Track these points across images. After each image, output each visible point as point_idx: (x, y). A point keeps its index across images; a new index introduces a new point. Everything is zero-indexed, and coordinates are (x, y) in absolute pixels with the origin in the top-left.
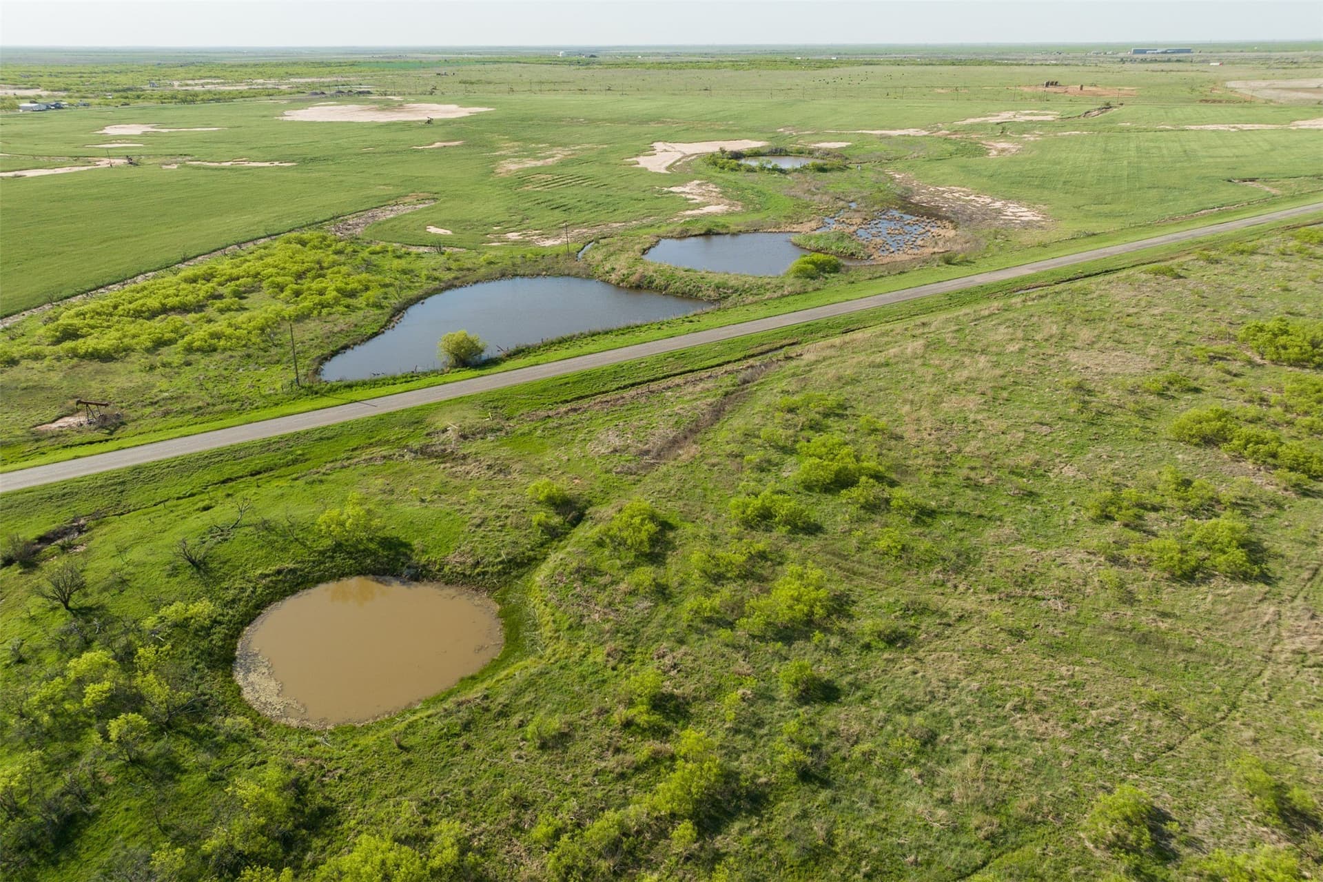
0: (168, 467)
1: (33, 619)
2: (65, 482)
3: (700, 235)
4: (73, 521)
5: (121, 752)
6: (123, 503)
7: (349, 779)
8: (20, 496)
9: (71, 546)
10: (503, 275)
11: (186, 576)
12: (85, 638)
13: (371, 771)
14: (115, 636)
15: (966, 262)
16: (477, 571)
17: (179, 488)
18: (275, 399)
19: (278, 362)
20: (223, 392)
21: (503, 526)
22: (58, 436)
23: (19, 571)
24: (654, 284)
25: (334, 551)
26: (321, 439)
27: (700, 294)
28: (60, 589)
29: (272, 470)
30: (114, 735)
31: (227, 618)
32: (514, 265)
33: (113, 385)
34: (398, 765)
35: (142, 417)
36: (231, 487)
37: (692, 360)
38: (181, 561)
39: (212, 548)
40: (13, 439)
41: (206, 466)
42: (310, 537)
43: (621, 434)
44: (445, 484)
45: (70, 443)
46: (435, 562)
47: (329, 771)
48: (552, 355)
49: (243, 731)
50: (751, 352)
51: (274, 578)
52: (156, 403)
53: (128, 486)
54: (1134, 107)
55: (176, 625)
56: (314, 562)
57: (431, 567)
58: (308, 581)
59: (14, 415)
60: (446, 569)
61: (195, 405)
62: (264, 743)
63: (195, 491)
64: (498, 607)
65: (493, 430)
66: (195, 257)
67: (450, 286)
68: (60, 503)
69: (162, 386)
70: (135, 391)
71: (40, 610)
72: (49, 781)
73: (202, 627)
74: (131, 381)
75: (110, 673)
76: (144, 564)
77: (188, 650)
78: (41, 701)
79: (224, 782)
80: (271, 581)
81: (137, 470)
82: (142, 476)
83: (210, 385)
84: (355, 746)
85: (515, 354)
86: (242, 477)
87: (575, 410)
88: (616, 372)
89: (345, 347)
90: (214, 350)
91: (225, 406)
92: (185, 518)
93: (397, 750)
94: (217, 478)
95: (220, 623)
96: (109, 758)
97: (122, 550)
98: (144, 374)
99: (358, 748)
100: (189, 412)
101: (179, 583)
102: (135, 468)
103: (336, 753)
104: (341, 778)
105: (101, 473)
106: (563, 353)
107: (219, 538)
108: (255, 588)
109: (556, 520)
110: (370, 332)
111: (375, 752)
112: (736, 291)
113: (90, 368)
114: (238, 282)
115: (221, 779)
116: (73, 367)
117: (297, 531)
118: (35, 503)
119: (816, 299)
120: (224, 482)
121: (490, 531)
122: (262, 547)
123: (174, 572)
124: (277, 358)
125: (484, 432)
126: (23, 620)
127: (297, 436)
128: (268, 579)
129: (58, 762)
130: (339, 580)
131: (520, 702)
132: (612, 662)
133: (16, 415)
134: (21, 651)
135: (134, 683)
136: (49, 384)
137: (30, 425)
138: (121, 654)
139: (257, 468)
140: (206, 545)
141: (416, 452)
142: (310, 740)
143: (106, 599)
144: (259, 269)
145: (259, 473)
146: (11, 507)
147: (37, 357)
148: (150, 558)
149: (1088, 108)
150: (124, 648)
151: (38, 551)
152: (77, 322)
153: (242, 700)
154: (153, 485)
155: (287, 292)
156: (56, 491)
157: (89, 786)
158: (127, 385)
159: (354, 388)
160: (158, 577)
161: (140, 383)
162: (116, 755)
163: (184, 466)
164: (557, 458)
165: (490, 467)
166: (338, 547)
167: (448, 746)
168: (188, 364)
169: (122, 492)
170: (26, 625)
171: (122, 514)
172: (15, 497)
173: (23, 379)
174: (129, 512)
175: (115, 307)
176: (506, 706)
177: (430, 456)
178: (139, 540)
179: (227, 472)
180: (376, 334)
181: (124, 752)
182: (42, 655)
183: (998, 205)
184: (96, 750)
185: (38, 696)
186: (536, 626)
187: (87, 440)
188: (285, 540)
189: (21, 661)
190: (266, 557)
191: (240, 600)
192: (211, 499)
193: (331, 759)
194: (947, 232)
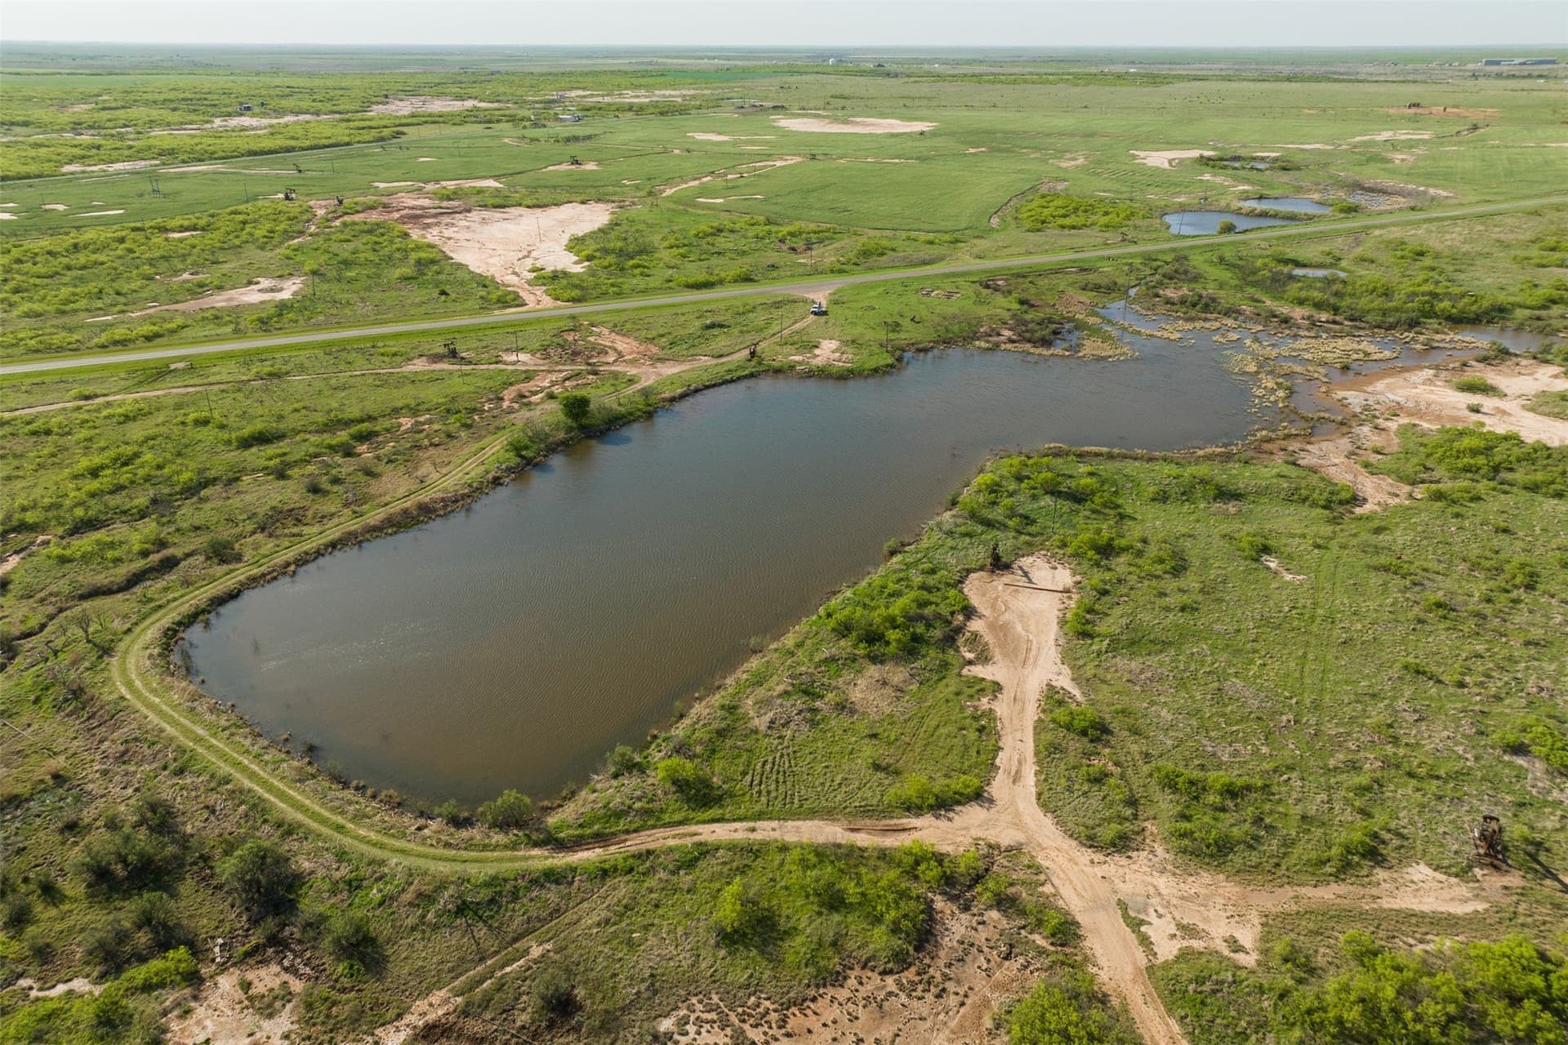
54: (1499, 129)
119: (1353, 220)
149: (1458, 129)
183: (1422, 189)
194: (1401, 199)
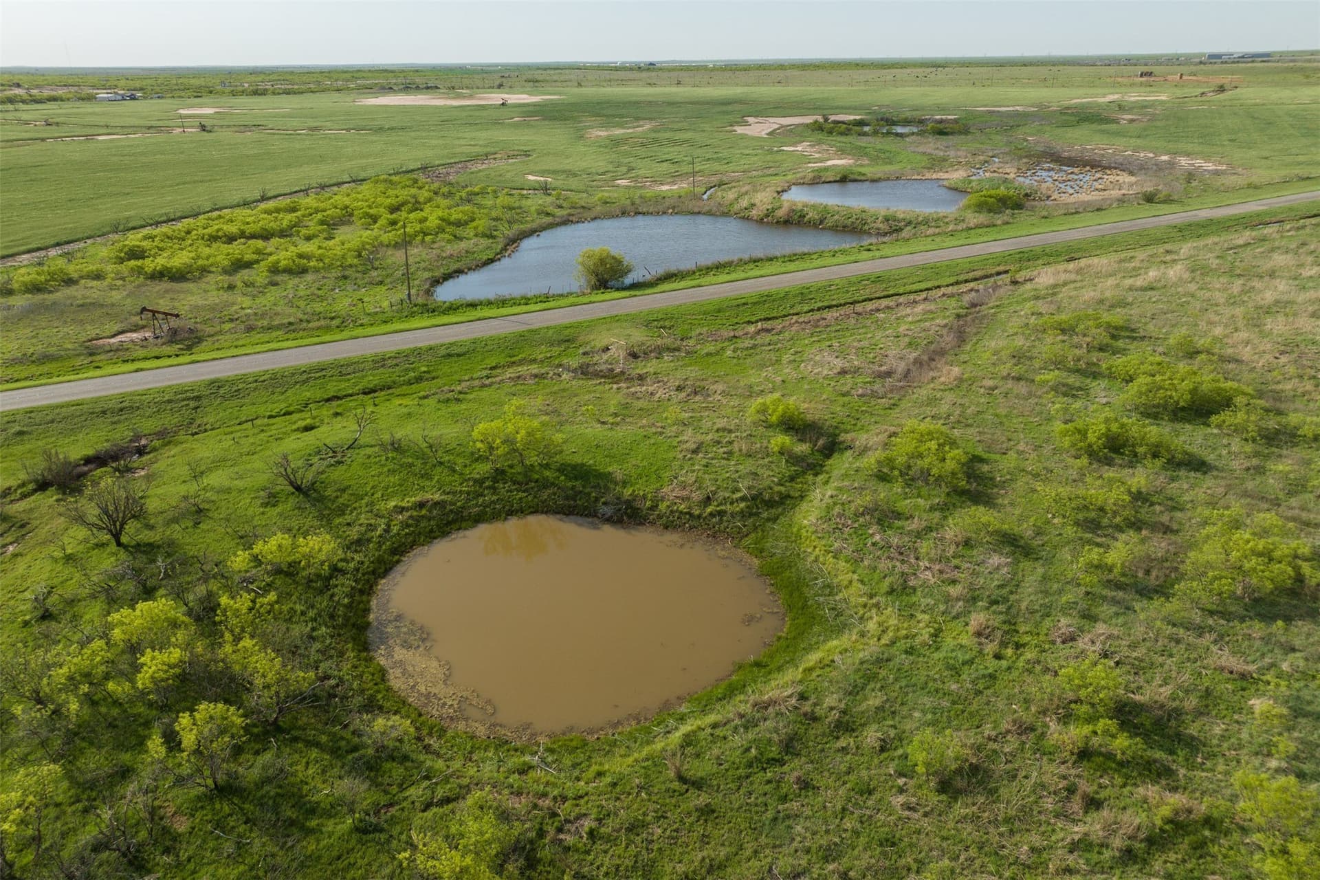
0: (256, 381)
1: (69, 558)
2: (123, 396)
3: (835, 182)
4: (131, 441)
5: (199, 771)
6: (198, 422)
7: (608, 839)
8: (64, 410)
9: (129, 470)
10: (624, 213)
11: (289, 506)
12: (144, 586)
13: (645, 825)
14: (188, 583)
15: (1168, 200)
16: (709, 510)
17: (270, 406)
18: (384, 317)
19: (381, 283)
20: (318, 310)
21: (730, 453)
22: (117, 350)
23: (55, 498)
24: (806, 219)
25: (495, 480)
26: (449, 355)
27: (866, 227)
28: (109, 517)
29: (389, 388)
30: (189, 739)
31: (352, 565)
32: (633, 204)
33: (184, 302)
34: (689, 814)
35: (220, 332)
36: (339, 406)
37: (892, 284)
38: (282, 486)
39: (322, 473)
40: (63, 353)
41: (304, 382)
42: (460, 461)
43: (842, 354)
44: (626, 406)
45: (131, 358)
46: (644, 497)
47: (567, 821)
48: (710, 279)
49: (401, 741)
50: (961, 278)
51: (415, 514)
52: (237, 319)
53: (205, 402)
55: (278, 571)
56: (468, 493)
57: (638, 504)
58: (463, 519)
59: (65, 330)
60: (663, 507)
61: (286, 321)
62: (440, 764)
63: (292, 409)
64: (756, 561)
65: (668, 349)
66: (275, 197)
67: (566, 222)
68: (116, 419)
69: (243, 303)
70: (212, 308)
71: (81, 547)
72: (72, 821)
73: (318, 576)
74: (206, 300)
75: (181, 635)
76: (228, 490)
77: (299, 608)
78: (71, 678)
79: (383, 837)
80: (411, 517)
81: (216, 385)
82: (222, 391)
83: (302, 304)
84: (600, 774)
85: (665, 279)
86: (351, 396)
87: (768, 331)
88: (804, 295)
89: (459, 272)
90: (304, 271)
91: (323, 322)
92: (281, 439)
93: (676, 785)
94: (319, 395)
95: (343, 572)
96: (180, 781)
97: (197, 476)
98: (221, 292)
99: (608, 779)
100: (278, 327)
101: (280, 514)
102: (213, 382)
103: (571, 788)
104: (592, 834)
105: (170, 387)
106: (723, 277)
107: (332, 461)
108: (389, 526)
109: (802, 448)
110: (485, 258)
111: (641, 788)
112: (910, 223)
113: (158, 288)
114: (325, 214)
115: (378, 829)
116: (139, 286)
117: (440, 453)
118: (83, 418)
119: (1010, 231)
120: (328, 400)
121: (713, 459)
122: (392, 472)
123: (272, 499)
124: (380, 279)
125: (659, 351)
126: (56, 560)
127: (418, 353)
128: (407, 514)
129: (92, 785)
130: (506, 519)
131: (864, 706)
132: (990, 648)
133: (71, 329)
134: (50, 601)
135: (220, 653)
136: (109, 301)
137: (84, 339)
138: (198, 609)
139: (371, 386)
140: (314, 468)
141: (575, 371)
142: (516, 761)
143: (176, 533)
144: (347, 203)
145: (374, 391)
146: (52, 421)
147: (98, 276)
148: (236, 482)
149: (1202, 90)
150: (201, 601)
151: (84, 475)
152: (145, 244)
153: (389, 689)
154: (236, 402)
155: (382, 222)
156: (111, 404)
157: (143, 834)
158: (200, 303)
159: (479, 307)
160: (249, 507)
161: (217, 301)
162: (191, 776)
163: (276, 382)
164: (767, 379)
165: (679, 389)
166: (499, 474)
167: (769, 782)
168: (275, 284)
169: (196, 408)
170: (59, 567)
171: (196, 433)
172: (57, 411)
173: (80, 297)
174: (206, 431)
175: (188, 232)
176: (844, 712)
177: (597, 375)
178: (220, 462)
179: (332, 388)
180: (491, 261)
181: (207, 773)
182: (79, 608)
183: (1165, 158)
184: (157, 767)
185: (65, 670)
186: (830, 589)
187: (153, 355)
188: (425, 464)
189: (46, 616)
190: (401, 485)
191: (369, 541)
192: (314, 418)
193: (564, 799)
194: (1125, 178)
